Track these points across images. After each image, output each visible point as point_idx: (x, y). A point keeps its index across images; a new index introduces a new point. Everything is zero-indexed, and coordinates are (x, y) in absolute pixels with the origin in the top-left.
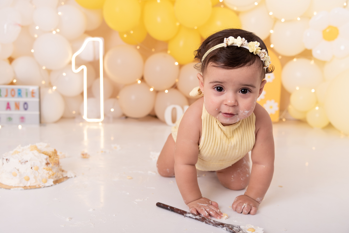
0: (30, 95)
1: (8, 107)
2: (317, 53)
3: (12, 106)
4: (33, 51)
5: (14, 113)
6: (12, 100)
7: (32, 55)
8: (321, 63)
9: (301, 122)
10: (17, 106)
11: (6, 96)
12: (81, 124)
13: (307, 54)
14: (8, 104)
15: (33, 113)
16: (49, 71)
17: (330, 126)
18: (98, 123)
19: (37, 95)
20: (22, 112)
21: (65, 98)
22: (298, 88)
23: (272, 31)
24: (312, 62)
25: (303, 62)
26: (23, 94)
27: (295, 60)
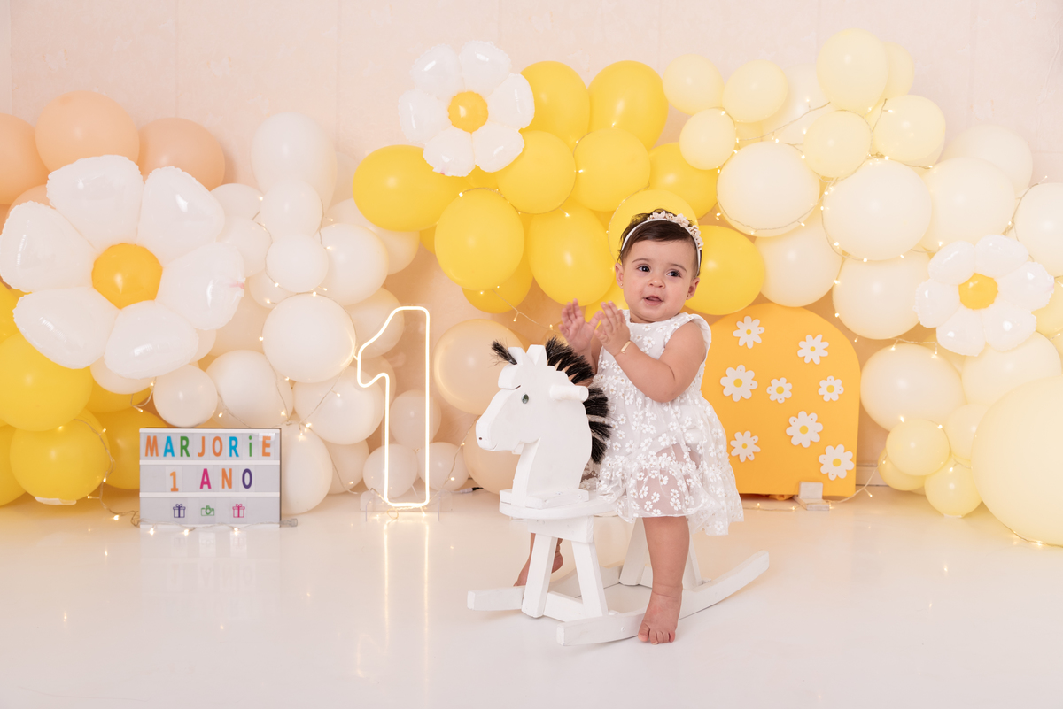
0: (257, 450)
1: (205, 482)
2: (946, 336)
3: (215, 478)
4: (261, 339)
5: (219, 495)
6: (214, 464)
7: (259, 349)
8: (955, 360)
9: (914, 496)
10: (227, 480)
11: (201, 455)
12: (377, 517)
13: (920, 335)
14: (205, 472)
15: (263, 494)
16: (293, 383)
17: (982, 507)
18: (417, 510)
19: (274, 450)
20: (239, 494)
21: (331, 448)
22: (902, 419)
23: (836, 282)
24: (934, 356)
25: (911, 351)
26: (242, 448)
27: (893, 348)
